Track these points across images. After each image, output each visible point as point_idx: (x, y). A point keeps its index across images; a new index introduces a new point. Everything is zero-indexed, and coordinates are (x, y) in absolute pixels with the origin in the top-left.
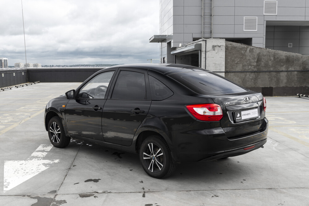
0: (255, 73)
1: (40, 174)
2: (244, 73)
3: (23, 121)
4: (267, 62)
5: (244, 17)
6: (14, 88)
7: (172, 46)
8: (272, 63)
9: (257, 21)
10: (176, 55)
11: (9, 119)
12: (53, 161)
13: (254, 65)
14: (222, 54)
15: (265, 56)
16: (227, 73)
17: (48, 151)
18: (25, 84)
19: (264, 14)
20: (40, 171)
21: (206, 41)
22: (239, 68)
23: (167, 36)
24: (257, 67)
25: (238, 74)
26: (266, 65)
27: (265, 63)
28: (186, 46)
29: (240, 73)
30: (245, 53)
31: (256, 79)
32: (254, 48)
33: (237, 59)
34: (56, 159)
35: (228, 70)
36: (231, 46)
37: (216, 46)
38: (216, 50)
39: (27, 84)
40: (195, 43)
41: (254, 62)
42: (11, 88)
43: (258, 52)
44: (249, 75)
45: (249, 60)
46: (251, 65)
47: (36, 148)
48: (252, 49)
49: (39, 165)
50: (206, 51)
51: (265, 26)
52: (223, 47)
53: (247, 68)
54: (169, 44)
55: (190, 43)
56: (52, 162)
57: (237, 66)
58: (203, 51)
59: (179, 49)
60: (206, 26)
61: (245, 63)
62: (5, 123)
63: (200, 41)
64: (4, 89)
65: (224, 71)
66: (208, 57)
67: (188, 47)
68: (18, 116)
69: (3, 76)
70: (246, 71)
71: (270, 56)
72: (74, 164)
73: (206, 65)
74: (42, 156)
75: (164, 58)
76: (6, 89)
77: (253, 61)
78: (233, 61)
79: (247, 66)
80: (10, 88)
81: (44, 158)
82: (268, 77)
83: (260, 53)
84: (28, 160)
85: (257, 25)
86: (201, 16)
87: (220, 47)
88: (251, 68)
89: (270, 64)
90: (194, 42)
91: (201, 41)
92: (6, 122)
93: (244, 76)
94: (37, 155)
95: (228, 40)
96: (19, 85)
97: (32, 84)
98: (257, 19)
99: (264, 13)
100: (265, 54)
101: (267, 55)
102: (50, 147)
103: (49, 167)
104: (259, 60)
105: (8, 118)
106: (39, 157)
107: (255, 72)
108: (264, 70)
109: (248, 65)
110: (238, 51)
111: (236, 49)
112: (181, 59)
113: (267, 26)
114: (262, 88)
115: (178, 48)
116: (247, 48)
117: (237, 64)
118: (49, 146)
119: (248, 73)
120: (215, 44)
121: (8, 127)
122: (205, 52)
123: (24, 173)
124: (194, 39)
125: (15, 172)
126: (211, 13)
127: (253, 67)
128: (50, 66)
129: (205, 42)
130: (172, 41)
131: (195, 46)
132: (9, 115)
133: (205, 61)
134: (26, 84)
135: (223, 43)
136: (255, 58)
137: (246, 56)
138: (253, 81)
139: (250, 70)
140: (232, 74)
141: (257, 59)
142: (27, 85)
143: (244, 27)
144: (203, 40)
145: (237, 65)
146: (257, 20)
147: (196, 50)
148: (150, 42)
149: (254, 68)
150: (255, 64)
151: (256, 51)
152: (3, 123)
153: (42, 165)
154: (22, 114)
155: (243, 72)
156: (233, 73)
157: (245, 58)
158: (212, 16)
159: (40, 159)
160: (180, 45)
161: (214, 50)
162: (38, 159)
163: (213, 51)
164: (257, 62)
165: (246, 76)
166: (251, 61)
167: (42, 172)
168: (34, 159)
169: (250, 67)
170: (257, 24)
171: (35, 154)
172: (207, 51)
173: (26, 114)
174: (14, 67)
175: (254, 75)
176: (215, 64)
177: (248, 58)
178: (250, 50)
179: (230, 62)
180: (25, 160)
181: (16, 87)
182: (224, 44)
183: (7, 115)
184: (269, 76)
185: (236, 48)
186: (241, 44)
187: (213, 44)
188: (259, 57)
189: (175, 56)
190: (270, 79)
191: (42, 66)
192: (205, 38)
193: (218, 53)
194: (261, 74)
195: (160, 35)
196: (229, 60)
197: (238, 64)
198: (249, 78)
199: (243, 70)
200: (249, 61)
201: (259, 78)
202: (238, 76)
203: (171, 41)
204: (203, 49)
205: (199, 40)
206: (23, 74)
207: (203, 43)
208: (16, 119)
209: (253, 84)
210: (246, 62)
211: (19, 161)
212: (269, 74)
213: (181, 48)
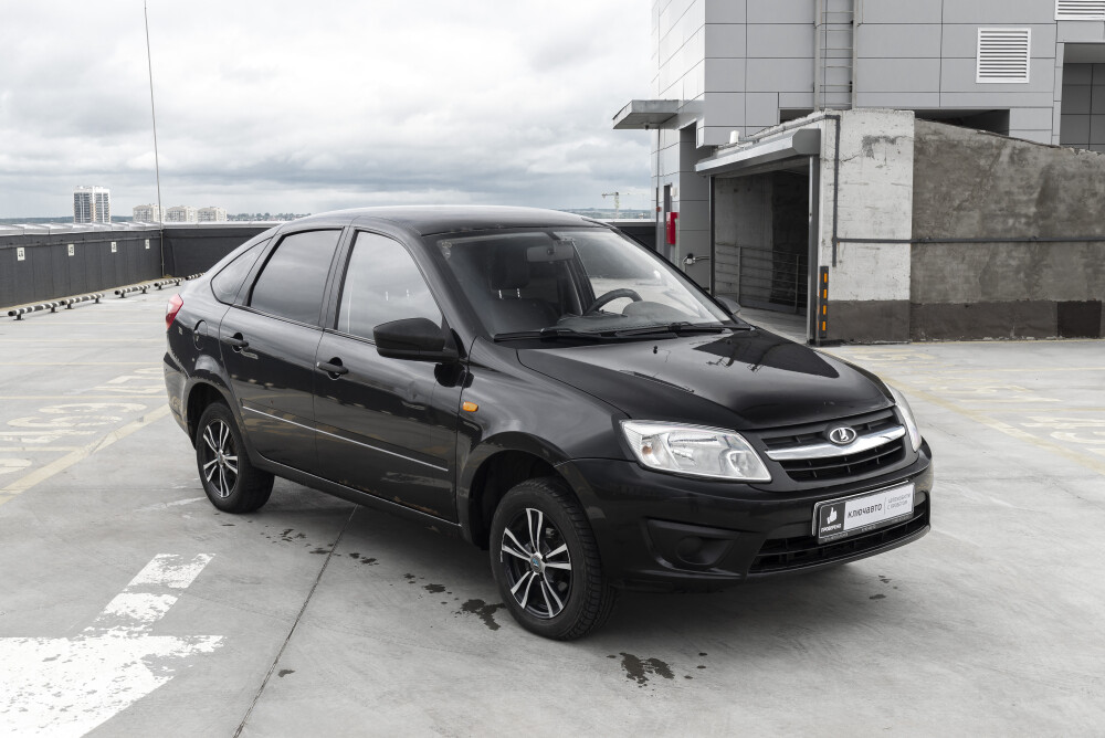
0: (1033, 246)
1: (122, 714)
2: (985, 245)
3: (110, 440)
4: (1080, 200)
5: (980, 30)
6: (109, 299)
7: (701, 141)
8: (1100, 206)
9: (1029, 43)
10: (715, 176)
11: (57, 428)
12: (194, 642)
13: (1026, 216)
14: (902, 170)
15: (1073, 177)
16: (919, 246)
17: (179, 590)
18: (152, 283)
19: (1058, 17)
20: (128, 699)
21: (837, 118)
22: (969, 225)
23: (681, 105)
24: (1041, 222)
25: (963, 247)
26: (1077, 214)
27: (1071, 205)
28: (756, 141)
29: (970, 246)
30: (991, 166)
31: (1034, 268)
32: (1029, 149)
33: (959, 190)
34: (208, 634)
35: (925, 233)
36: (935, 138)
37: (877, 140)
38: (879, 156)
39: (159, 282)
40: (793, 127)
41: (1030, 201)
42: (99, 297)
43: (1044, 164)
44: (1009, 253)
45: (1008, 193)
46: (1017, 216)
47: (134, 573)
48: (1022, 151)
49: (126, 666)
50: (837, 160)
51: (1060, 62)
52: (906, 142)
53: (999, 227)
54: (689, 133)
55: (772, 130)
56: (190, 647)
57: (958, 219)
58: (826, 160)
59: (725, 151)
60: (830, 62)
61: (993, 207)
62: (36, 449)
63: (813, 121)
64: (72, 302)
65: (908, 236)
66: (846, 183)
67: (764, 143)
68: (97, 417)
69: (71, 254)
70: (995, 236)
71: (1090, 179)
72: (283, 665)
73: (839, 213)
74: (151, 616)
75: (667, 188)
76: (78, 301)
77: (1025, 198)
78: (946, 197)
79: (1001, 219)
80: (93, 298)
81: (158, 628)
82: (1084, 260)
83: (1050, 167)
84: (84, 634)
85: (1028, 59)
86: (810, 27)
87: (893, 141)
88: (1017, 225)
89: (1091, 211)
90: (787, 124)
91: (819, 119)
92: (42, 445)
93: (987, 259)
94: (128, 611)
95: (922, 115)
96: (131, 287)
97: (178, 284)
98: (1029, 35)
99: (1057, 11)
100: (1070, 170)
101: (1082, 176)
102: (193, 566)
103: (169, 674)
104: (1046, 195)
105: (55, 423)
106: (137, 623)
107: (1030, 242)
108: (1068, 233)
109: (1002, 215)
110: (967, 159)
111: (957, 152)
112: (736, 191)
113: (1066, 65)
114: (1059, 304)
115: (723, 148)
116: (1000, 148)
117: (959, 208)
118: (189, 563)
119: (1006, 245)
120: (875, 133)
121: (43, 466)
122: (832, 164)
123: (52, 708)
124: (787, 116)
125: (13, 701)
126: (852, 15)
127: (1023, 220)
128: (259, 215)
129: (834, 121)
130: (701, 124)
131: (795, 138)
132: (62, 412)
133: (832, 198)
134: (156, 285)
135: (906, 127)
136: (1030, 187)
137: (996, 178)
138: (1022, 275)
139: (1013, 235)
140: (940, 249)
141: (1039, 190)
142: (160, 288)
143: (979, 66)
144: (827, 117)
145: (962, 213)
146: (1029, 39)
147: (799, 157)
148: (616, 127)
149: (1028, 224)
150: (1033, 210)
151: (1035, 158)
152: (28, 445)
153: (141, 665)
154: (114, 408)
155: (984, 242)
156: (945, 246)
157: (992, 187)
158: (855, 24)
159: (140, 633)
160: (734, 137)
161: (870, 154)
162: (130, 633)
163: (866, 160)
164: (1041, 201)
165: (994, 255)
166: (1016, 198)
167: (136, 704)
168: (111, 632)
169: (1011, 221)
170: (1028, 55)
171: (121, 604)
172: (841, 157)
173: (130, 406)
174: (130, 219)
175: (1028, 255)
176: (874, 209)
177: (1004, 185)
178: (1011, 157)
179: (932, 202)
180: (72, 634)
181: (117, 293)
182: (911, 132)
183: (56, 409)
184: (1087, 258)
185: (955, 146)
186: (976, 131)
187: (867, 133)
188: (1046, 182)
189: (713, 179)
190: (1090, 270)
191: (230, 217)
192: (835, 109)
193: (885, 168)
194: (1055, 248)
195: (655, 102)
196: (927, 195)
197: (964, 209)
198: (1008, 266)
199: (985, 233)
200: (1006, 198)
201: (1046, 266)
202: (964, 259)
203: (695, 124)
204: (827, 151)
205: (810, 117)
206: (148, 247)
207: (827, 128)
208: (83, 429)
209: (1024, 289)
210: (997, 202)
211: (45, 641)
212: (1085, 249)
213: (737, 148)
